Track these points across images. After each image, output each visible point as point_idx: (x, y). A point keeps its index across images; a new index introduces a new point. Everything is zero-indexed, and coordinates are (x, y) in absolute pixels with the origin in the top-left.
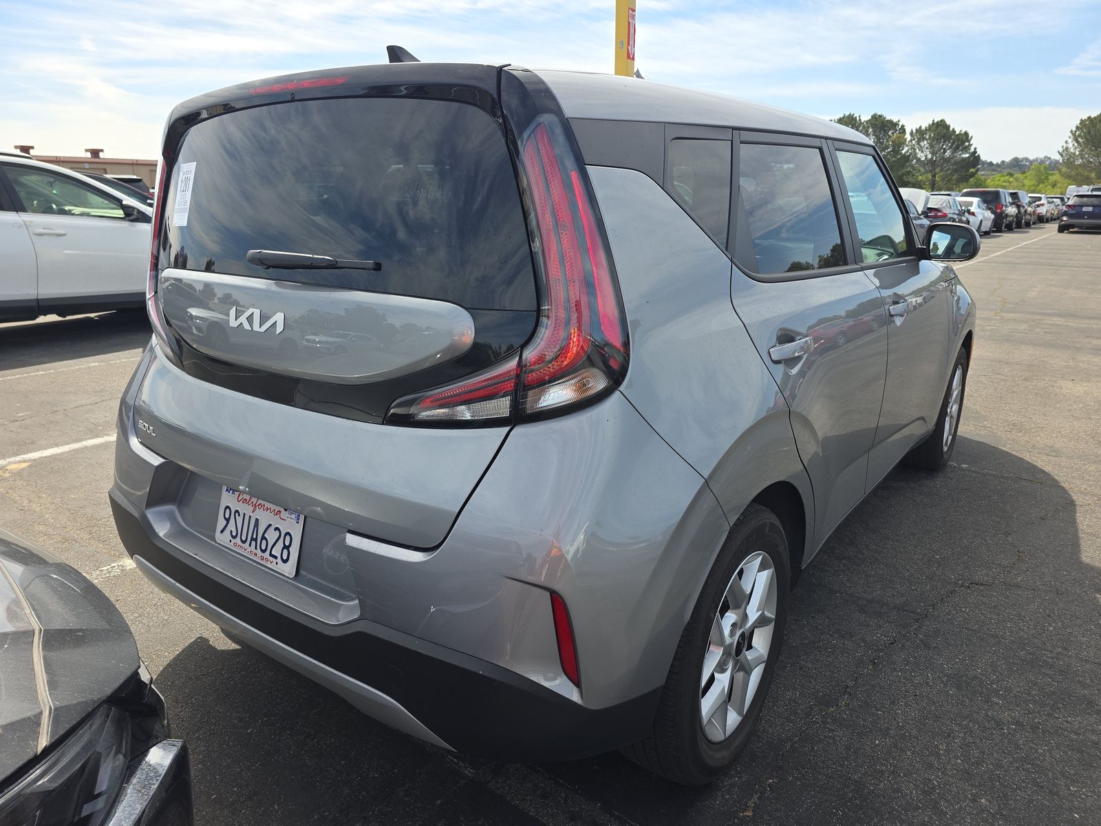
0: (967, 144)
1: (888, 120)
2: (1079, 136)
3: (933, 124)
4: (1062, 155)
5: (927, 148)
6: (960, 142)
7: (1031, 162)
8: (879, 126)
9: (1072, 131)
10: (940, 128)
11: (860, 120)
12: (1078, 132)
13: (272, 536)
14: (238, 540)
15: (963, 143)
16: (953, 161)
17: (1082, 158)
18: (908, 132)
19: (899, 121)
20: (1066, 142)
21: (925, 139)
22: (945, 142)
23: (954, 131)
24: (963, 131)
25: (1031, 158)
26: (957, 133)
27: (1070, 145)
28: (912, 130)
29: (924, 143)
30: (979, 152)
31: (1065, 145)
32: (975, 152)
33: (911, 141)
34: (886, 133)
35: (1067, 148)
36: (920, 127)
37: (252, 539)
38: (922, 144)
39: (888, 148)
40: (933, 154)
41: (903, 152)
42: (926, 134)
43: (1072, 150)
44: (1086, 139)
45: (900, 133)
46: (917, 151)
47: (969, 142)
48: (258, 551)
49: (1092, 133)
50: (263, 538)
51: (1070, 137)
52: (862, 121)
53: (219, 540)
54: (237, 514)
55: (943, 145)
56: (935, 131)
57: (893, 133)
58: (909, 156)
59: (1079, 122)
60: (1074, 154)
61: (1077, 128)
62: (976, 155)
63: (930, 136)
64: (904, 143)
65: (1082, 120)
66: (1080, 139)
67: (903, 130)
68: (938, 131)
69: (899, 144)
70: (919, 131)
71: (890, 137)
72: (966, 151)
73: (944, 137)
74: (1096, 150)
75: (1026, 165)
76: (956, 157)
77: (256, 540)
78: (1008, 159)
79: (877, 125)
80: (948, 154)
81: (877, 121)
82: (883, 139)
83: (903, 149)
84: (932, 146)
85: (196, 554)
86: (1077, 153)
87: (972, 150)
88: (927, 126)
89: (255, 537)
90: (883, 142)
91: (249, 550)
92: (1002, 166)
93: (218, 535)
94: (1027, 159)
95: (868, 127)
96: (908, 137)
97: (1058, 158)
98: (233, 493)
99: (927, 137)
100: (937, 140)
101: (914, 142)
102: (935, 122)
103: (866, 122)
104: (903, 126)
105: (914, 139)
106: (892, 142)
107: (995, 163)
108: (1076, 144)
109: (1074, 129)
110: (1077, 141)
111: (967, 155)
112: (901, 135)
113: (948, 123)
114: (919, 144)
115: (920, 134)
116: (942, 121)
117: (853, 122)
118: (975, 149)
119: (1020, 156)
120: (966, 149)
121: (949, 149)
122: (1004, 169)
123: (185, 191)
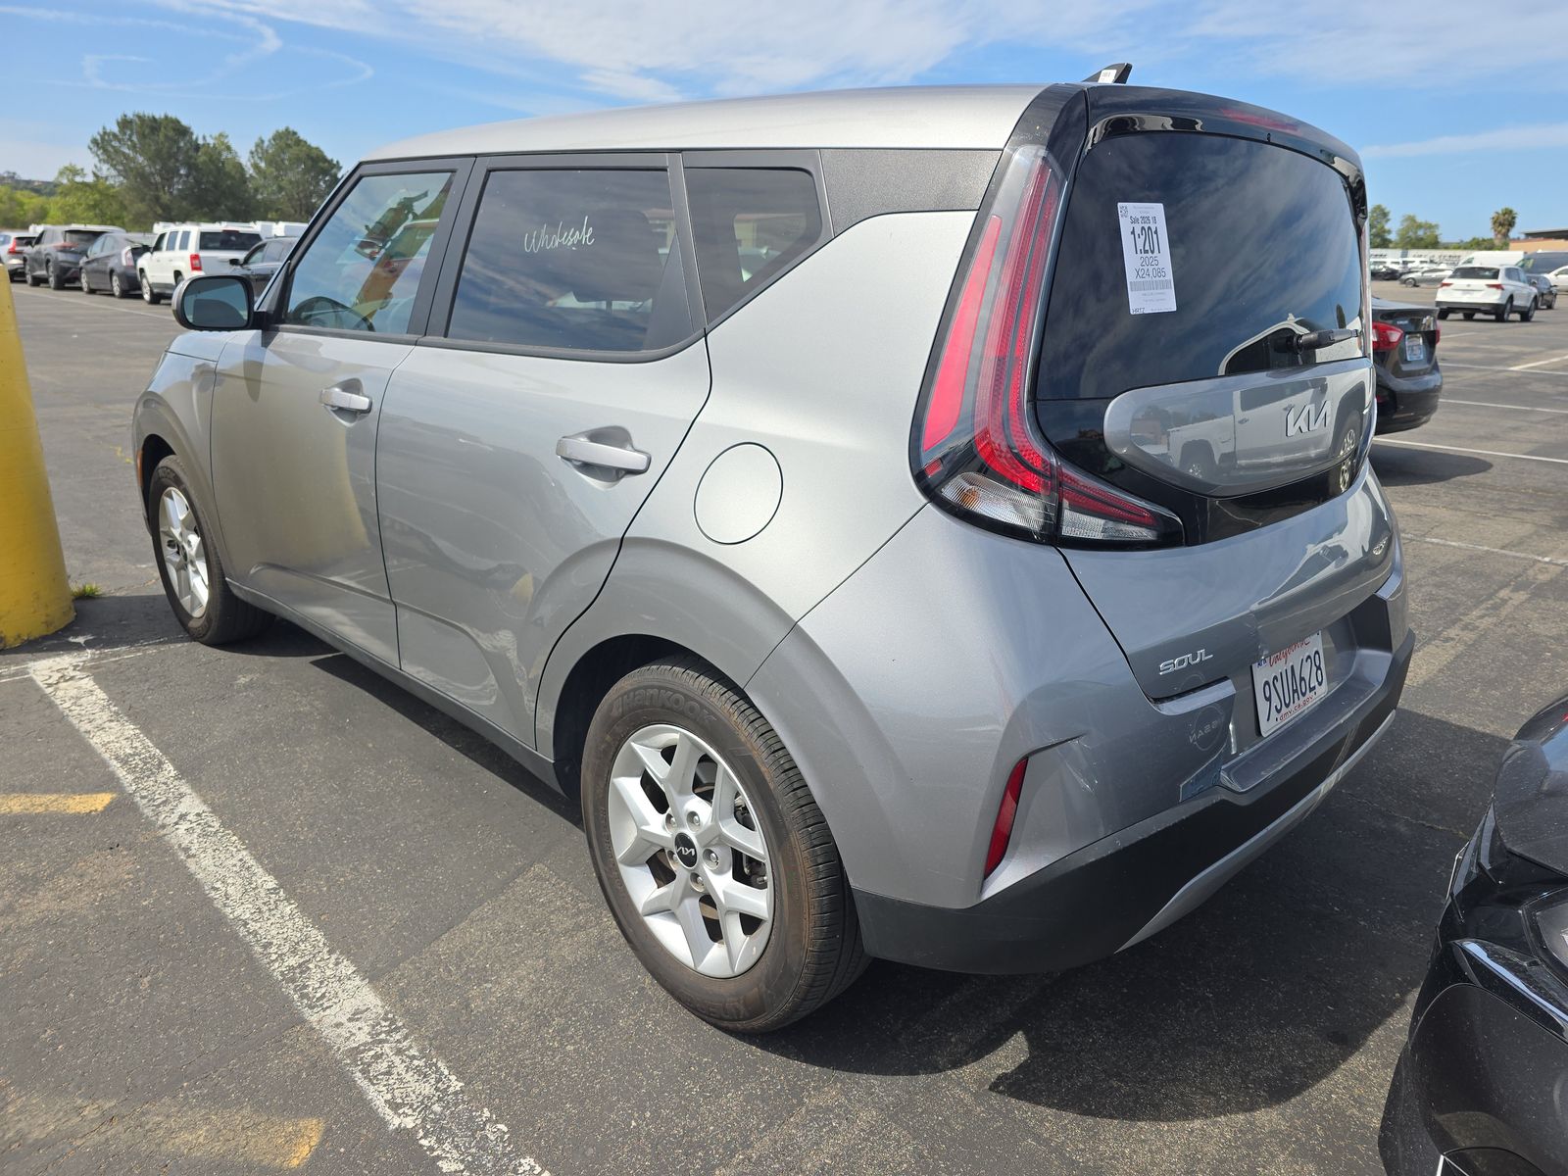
14: (1283, 709)
37: (1294, 692)
48: (1301, 698)
50: (1301, 679)
54: (1275, 682)
77: (1297, 689)
89: (1294, 687)
91: (1293, 709)
93: (1264, 727)
98: (1265, 662)
123: (1153, 252)
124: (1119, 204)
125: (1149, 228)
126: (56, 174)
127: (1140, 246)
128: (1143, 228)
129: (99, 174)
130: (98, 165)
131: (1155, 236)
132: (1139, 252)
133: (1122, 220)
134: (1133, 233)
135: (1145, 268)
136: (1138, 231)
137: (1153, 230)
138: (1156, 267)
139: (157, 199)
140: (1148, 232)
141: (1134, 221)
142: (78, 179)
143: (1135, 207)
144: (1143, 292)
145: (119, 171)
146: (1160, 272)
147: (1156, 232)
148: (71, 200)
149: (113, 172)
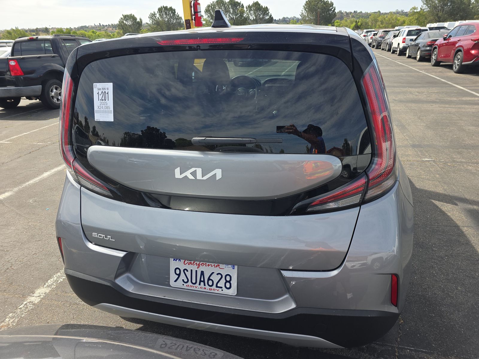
0: (268, 12)
1: (236, 2)
2: (306, 8)
3: (254, 3)
4: (301, 16)
5: (253, 14)
6: (265, 11)
7: (289, 19)
8: (233, 4)
9: (303, 6)
10: (257, 5)
11: (225, 1)
12: (306, 6)
13: (215, 278)
14: (190, 283)
15: (266, 12)
16: (263, 20)
17: (308, 17)
18: (245, 7)
19: (241, 2)
20: (302, 11)
21: (252, 10)
22: (259, 11)
23: (262, 6)
24: (265, 7)
25: (289, 17)
26: (263, 7)
27: (304, 12)
28: (246, 6)
29: (252, 12)
30: (273, 16)
31: (302, 12)
32: (271, 16)
33: (246, 11)
34: (236, 7)
35: (303, 13)
36: (249, 5)
37: (200, 281)
38: (251, 12)
39: (238, 14)
40: (256, 16)
41: (244, 16)
42: (252, 8)
43: (304, 14)
44: (309, 9)
45: (242, 7)
46: (250, 15)
47: (268, 11)
48: (207, 286)
49: (310, 7)
50: (209, 279)
51: (303, 9)
52: (226, 2)
53: (173, 285)
54: (185, 271)
55: (259, 13)
56: (255, 7)
57: (239, 8)
58: (247, 18)
59: (305, 2)
60: (305, 15)
61: (305, 4)
62: (272, 17)
63: (254, 9)
64: (244, 12)
65: (306, 1)
66: (306, 9)
67: (243, 6)
68: (256, 6)
69: (242, 12)
70: (249, 6)
71: (238, 9)
72: (268, 15)
73: (259, 9)
74: (312, 14)
75: (288, 20)
76: (264, 17)
77: (204, 281)
78: (281, 18)
79: (232, 4)
80: (261, 16)
81: (232, 2)
82: (236, 10)
83: (244, 15)
84: (255, 13)
85: (164, 297)
86: (306, 15)
87: (270, 15)
88: (252, 4)
89: (202, 280)
90: (236, 11)
91: (198, 287)
92: (280, 21)
93: (172, 283)
94: (288, 18)
95: (229, 5)
96: (245, 9)
97: (300, 17)
98: (180, 260)
99: (253, 9)
100: (257, 10)
101: (248, 11)
102: (255, 2)
103: (228, 2)
104: (242, 4)
105: (248, 10)
106: (239, 11)
107: (277, 20)
108: (305, 12)
109: (304, 5)
110: (306, 10)
111: (268, 17)
112: (242, 8)
113: (259, 3)
114: (250, 12)
115: (249, 7)
116: (257, 2)
117: (223, 2)
118: (271, 14)
119: (285, 17)
120: (268, 14)
121: (261, 14)
122: (280, 22)
123: (105, 100)
124: (94, 84)
125: (105, 92)
126: (410, 10)
127: (100, 98)
128: (102, 92)
129: (422, 8)
130: (423, 5)
131: (107, 95)
132: (100, 100)
133: (94, 89)
134: (98, 93)
135: (102, 106)
136: (100, 93)
137: (107, 92)
138: (106, 106)
139: (437, 14)
140: (104, 93)
141: (99, 89)
142: (415, 11)
143: (100, 85)
144: (100, 114)
145: (428, 6)
146: (107, 107)
147: (108, 93)
148: (411, 18)
149: (427, 7)
